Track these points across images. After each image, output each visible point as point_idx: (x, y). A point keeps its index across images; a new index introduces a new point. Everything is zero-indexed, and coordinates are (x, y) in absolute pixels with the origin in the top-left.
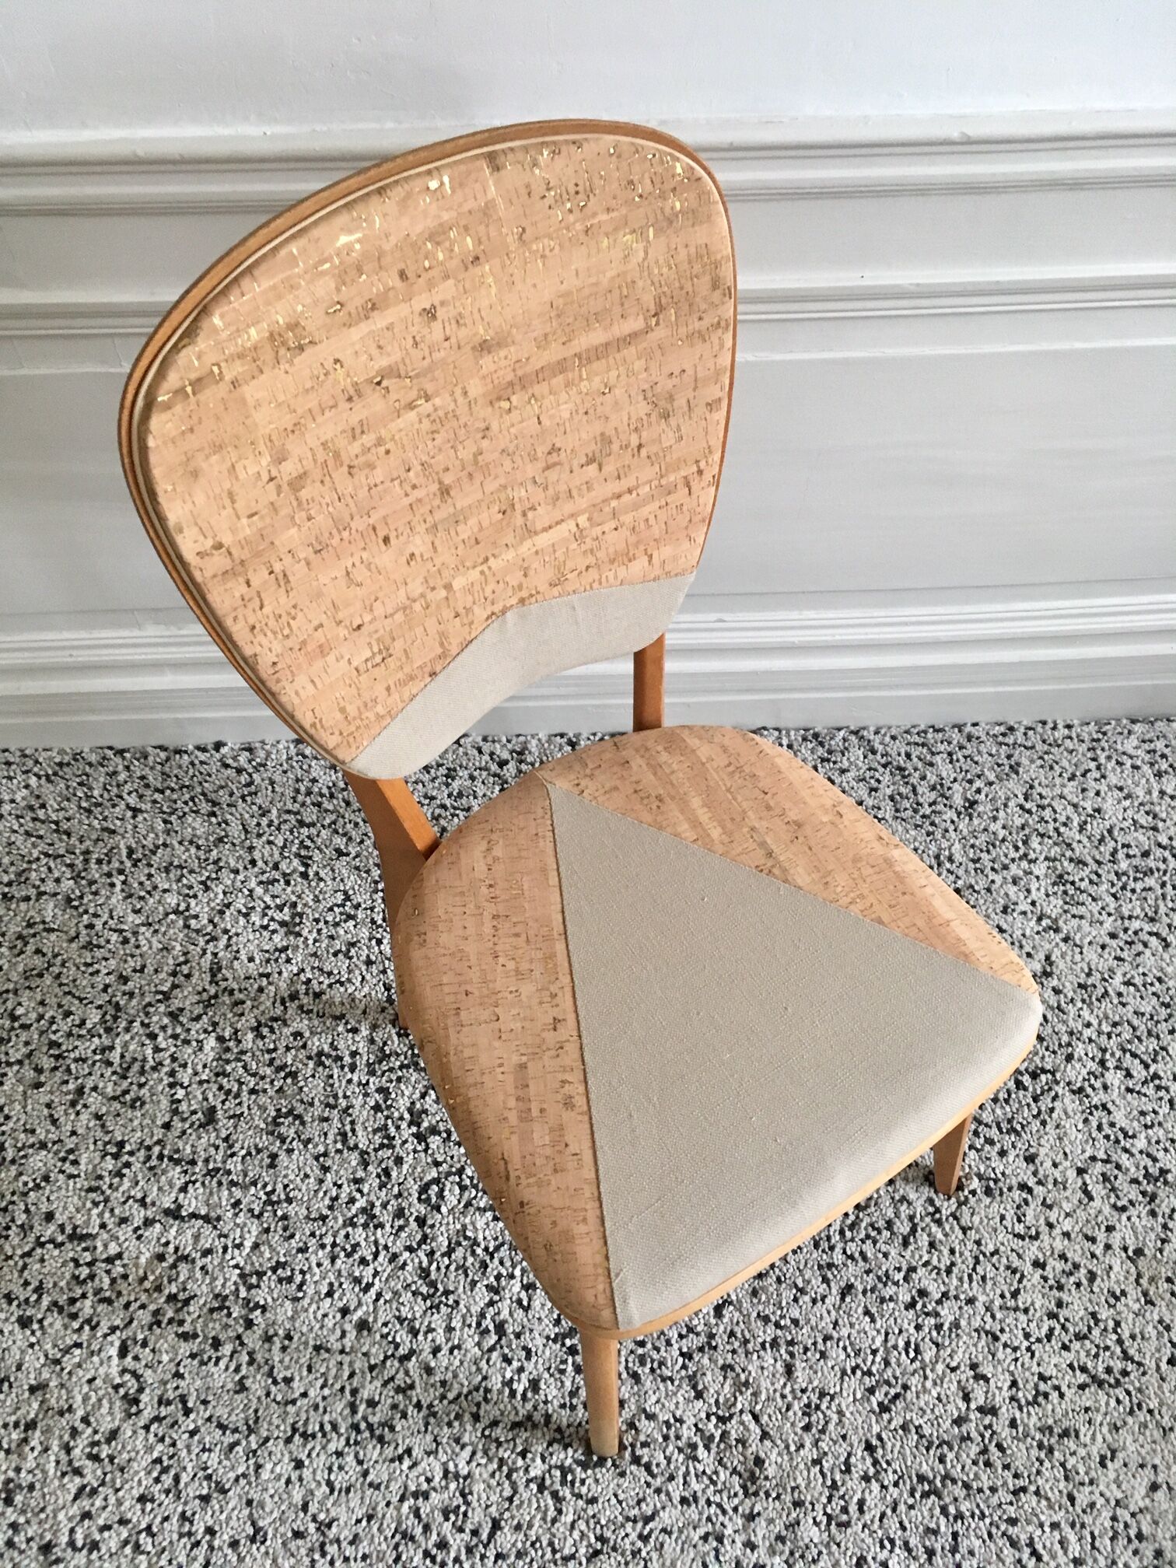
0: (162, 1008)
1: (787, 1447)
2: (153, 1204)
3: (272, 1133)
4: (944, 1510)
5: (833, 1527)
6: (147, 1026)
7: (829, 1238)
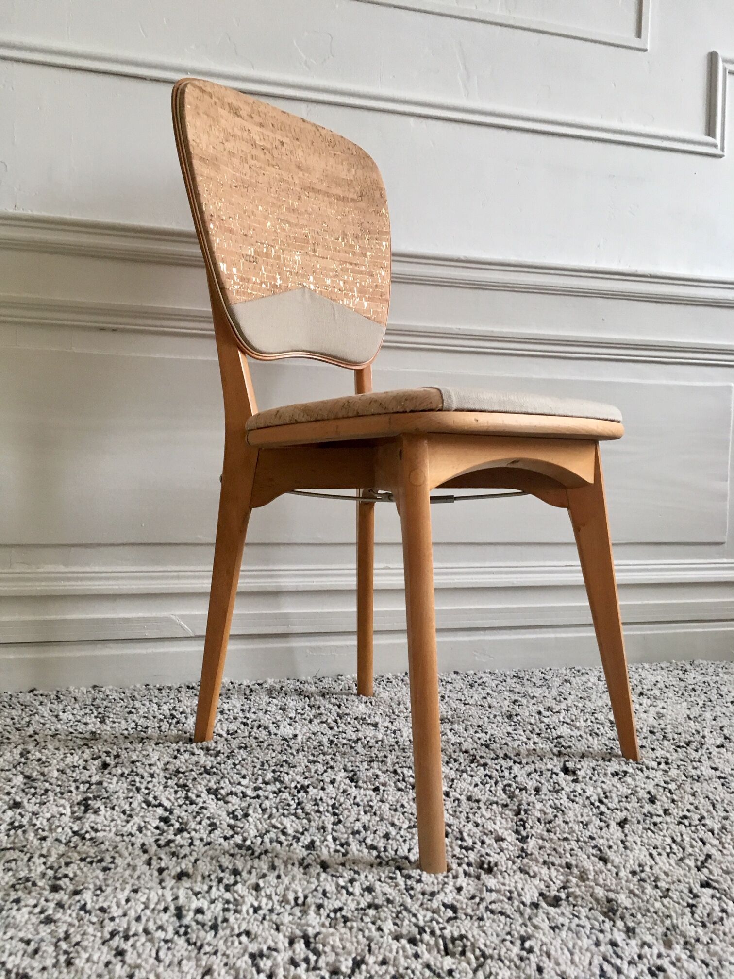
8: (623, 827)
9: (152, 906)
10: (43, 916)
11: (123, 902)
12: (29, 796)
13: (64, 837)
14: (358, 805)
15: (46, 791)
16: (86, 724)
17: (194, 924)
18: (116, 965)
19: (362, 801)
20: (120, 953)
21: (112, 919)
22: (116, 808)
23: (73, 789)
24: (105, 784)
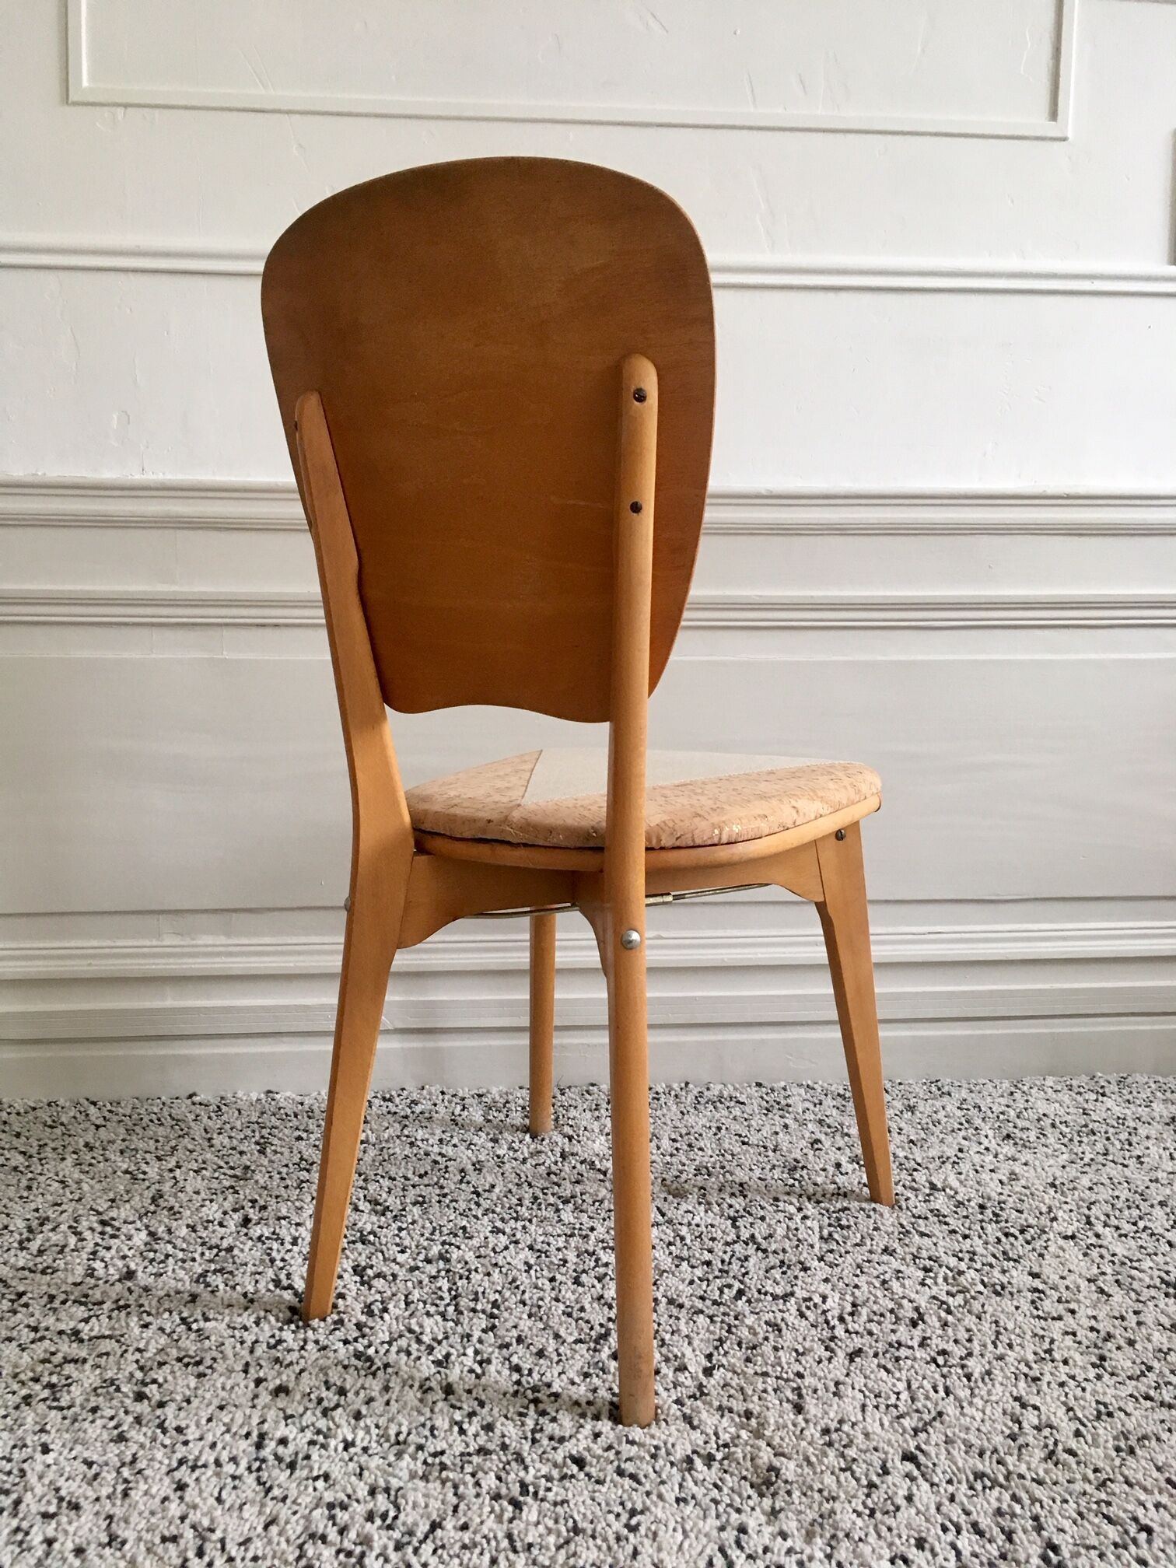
0: (94, 1219)
1: (807, 1460)
2: (47, 1329)
3: (197, 1281)
4: (1015, 1498)
5: (878, 1515)
6: (76, 1228)
7: (827, 1322)
8: (852, 1360)
9: (234, 1430)
10: (116, 1432)
11: (203, 1421)
12: (146, 1263)
13: (169, 1325)
14: (524, 1304)
15: (167, 1256)
16: (241, 1153)
17: (272, 1457)
18: (173, 1501)
19: (531, 1298)
20: (181, 1487)
21: (186, 1443)
22: (238, 1287)
23: (197, 1256)
24: (236, 1252)
